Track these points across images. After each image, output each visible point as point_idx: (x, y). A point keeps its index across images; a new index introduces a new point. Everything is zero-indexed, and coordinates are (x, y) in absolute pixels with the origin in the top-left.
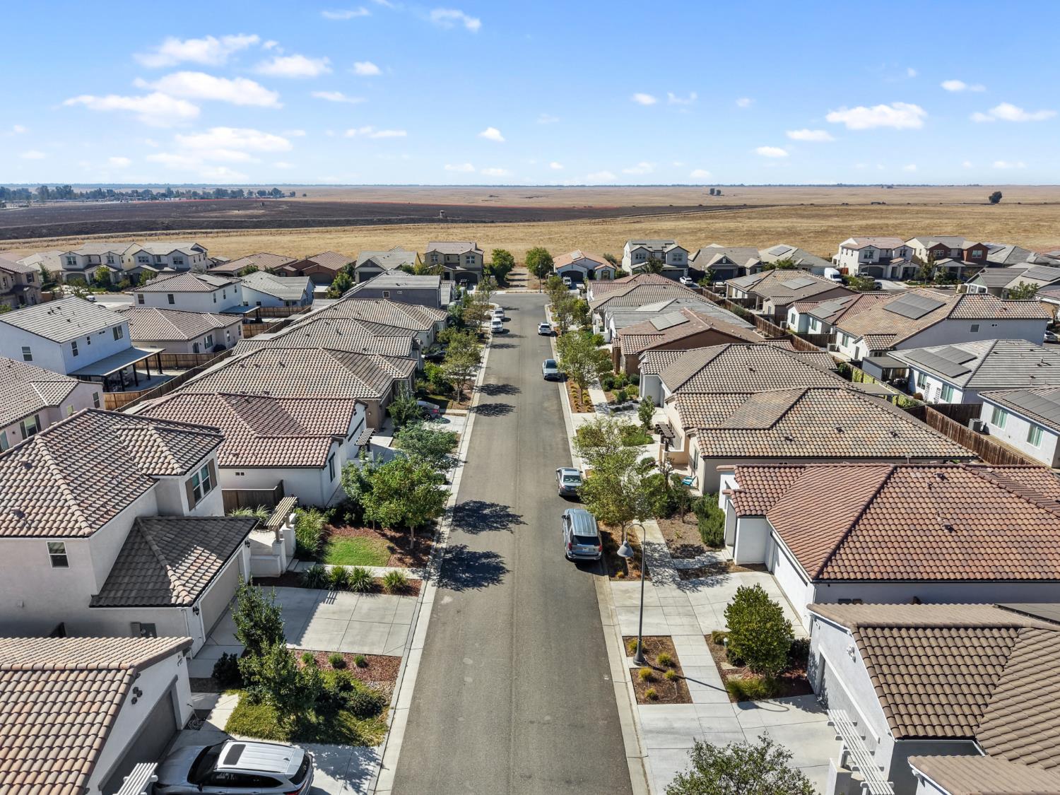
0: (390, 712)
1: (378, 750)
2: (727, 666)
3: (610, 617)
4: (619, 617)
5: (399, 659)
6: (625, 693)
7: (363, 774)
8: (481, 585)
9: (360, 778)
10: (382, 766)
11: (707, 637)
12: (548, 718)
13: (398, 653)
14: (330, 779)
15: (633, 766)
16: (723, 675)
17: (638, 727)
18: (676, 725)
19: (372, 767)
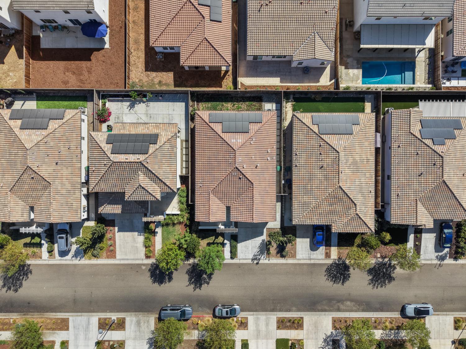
0: (96, 259)
1: (84, 259)
2: (111, 343)
3: (135, 315)
4: (135, 318)
5: (115, 258)
6: (103, 315)
7: (77, 257)
8: (151, 277)
9: (75, 257)
10: (79, 260)
11: (124, 341)
12: (93, 296)
13: (117, 258)
14: (74, 251)
15: (79, 314)
16: (109, 341)
17: (91, 317)
18: (91, 325)
19: (79, 259)
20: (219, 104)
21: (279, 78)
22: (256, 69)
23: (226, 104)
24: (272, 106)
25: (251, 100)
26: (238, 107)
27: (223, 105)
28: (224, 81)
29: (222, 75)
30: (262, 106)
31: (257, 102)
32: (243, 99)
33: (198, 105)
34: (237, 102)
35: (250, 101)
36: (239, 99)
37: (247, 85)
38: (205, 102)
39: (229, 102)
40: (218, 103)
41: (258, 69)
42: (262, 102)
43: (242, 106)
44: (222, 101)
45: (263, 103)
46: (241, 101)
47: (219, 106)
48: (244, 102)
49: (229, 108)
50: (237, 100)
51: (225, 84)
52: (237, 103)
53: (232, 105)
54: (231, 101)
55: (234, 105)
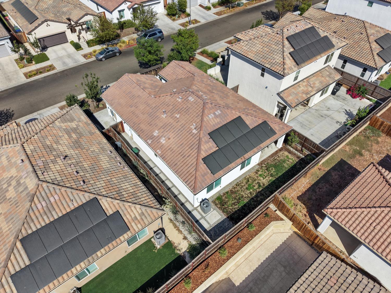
20: (277, 174)
21: (237, 284)
22: (285, 267)
23: (270, 180)
24: (208, 223)
25: (246, 208)
26: (253, 188)
27: (272, 175)
28: (306, 210)
29: (317, 217)
30: (223, 212)
31: (236, 212)
32: (255, 201)
33: (298, 157)
34: (259, 192)
35: (245, 205)
36: (261, 197)
37: (272, 223)
38: (295, 165)
39: (269, 185)
40: (280, 174)
41: (282, 269)
42: (228, 217)
43: (248, 192)
44: (277, 179)
45: (225, 217)
46: (257, 196)
47: (274, 172)
48: (252, 199)
49: (262, 179)
50: (263, 195)
51: (299, 206)
52: (258, 190)
53: (262, 185)
54: (267, 187)
55: (259, 186)
